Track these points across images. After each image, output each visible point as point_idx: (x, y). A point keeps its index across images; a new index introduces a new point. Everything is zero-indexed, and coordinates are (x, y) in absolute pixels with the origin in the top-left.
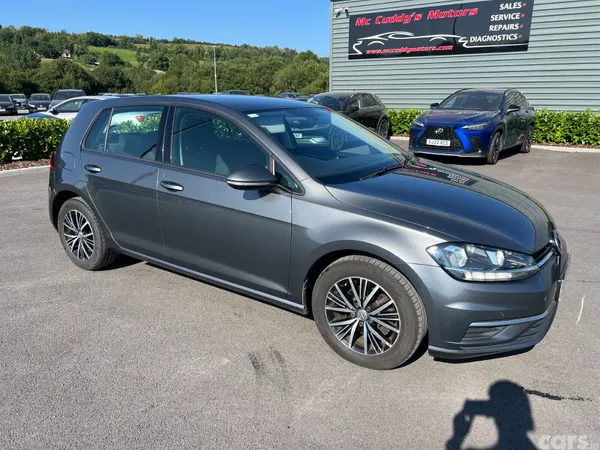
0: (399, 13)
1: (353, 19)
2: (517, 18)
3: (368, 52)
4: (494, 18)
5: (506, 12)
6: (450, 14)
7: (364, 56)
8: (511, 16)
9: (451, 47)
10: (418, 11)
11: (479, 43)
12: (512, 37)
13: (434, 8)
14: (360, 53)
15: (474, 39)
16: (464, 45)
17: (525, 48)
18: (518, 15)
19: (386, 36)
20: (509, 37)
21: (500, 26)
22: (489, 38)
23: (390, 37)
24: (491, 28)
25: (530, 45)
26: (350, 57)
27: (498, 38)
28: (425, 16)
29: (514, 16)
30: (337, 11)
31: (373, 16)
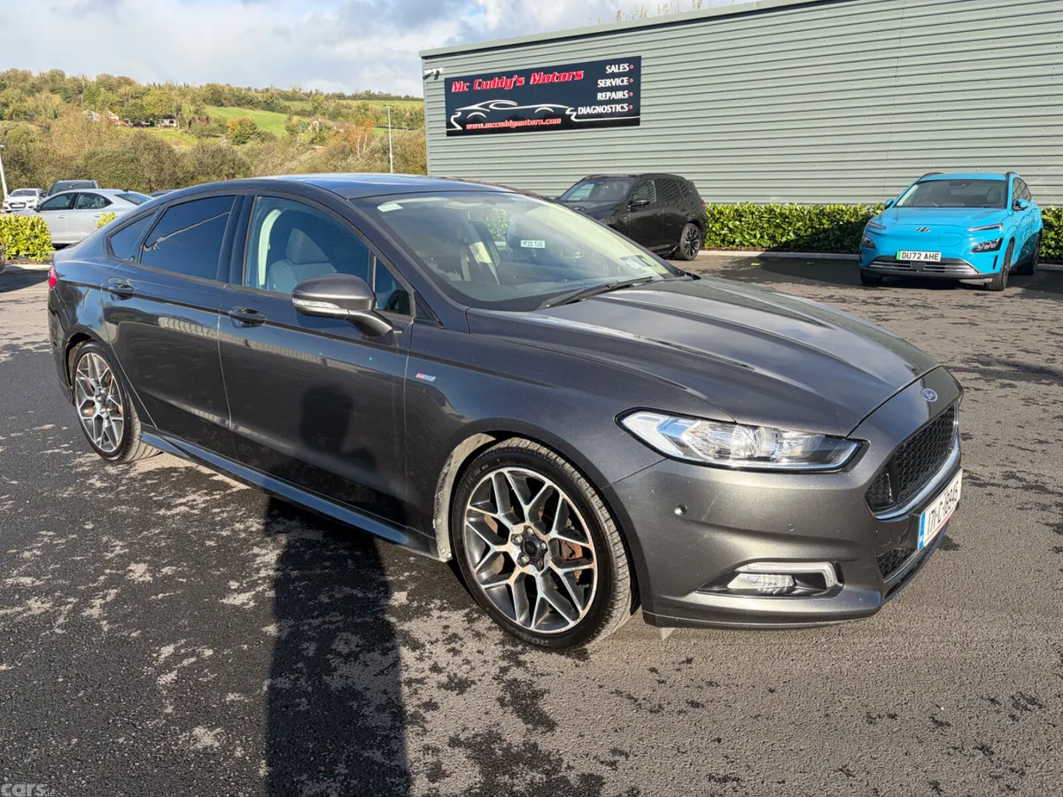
0: (500, 75)
1: (449, 82)
2: (625, 83)
3: (469, 127)
4: (602, 83)
5: (613, 75)
6: (555, 78)
7: (465, 132)
8: (617, 82)
9: (558, 121)
10: (520, 73)
11: (589, 116)
12: (622, 108)
13: (538, 70)
14: (459, 128)
15: (583, 110)
16: (573, 118)
17: (637, 122)
18: (625, 79)
19: (486, 106)
20: (618, 108)
21: (609, 94)
22: (599, 109)
23: (491, 106)
24: (600, 96)
25: (642, 118)
26: (449, 134)
27: (607, 109)
28: (528, 80)
29: (622, 81)
30: (427, 72)
31: (470, 79)
